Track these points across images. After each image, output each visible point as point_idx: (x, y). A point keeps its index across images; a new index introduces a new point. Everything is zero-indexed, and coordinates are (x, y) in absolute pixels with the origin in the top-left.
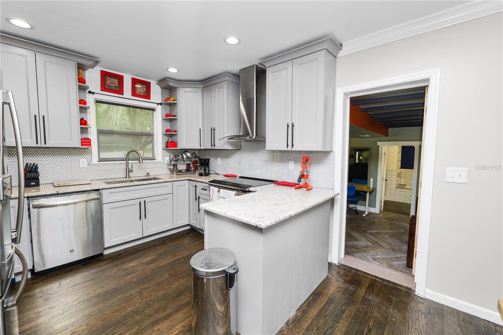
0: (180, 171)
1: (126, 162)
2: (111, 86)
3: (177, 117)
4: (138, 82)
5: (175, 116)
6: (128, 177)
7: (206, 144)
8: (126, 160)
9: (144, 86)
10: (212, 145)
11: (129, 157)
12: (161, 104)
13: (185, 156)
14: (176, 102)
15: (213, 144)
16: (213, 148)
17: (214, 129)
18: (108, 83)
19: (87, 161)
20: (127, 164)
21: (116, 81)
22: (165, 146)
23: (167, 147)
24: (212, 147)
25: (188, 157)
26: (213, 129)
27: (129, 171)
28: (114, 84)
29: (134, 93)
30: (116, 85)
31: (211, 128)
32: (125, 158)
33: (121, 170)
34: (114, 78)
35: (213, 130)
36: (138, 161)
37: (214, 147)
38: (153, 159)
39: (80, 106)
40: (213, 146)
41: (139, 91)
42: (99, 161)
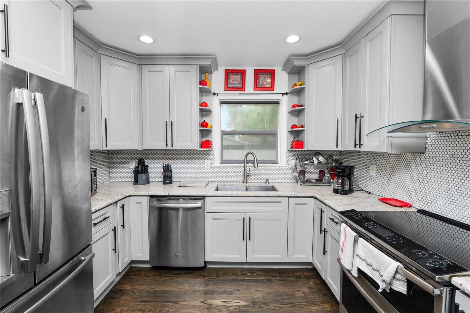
0: (307, 180)
1: (243, 165)
2: (234, 84)
3: (304, 106)
4: (261, 72)
5: (302, 106)
6: (245, 182)
7: (347, 143)
8: (244, 163)
9: (267, 76)
10: (356, 145)
11: (247, 159)
12: (287, 94)
13: (316, 161)
14: (304, 86)
15: (358, 142)
16: (357, 149)
17: (361, 117)
18: (231, 81)
19: (211, 163)
20: (245, 167)
21: (238, 77)
22: (290, 146)
23: (292, 148)
24: (355, 147)
25: (319, 162)
26: (358, 116)
27: (247, 175)
28: (237, 81)
29: (256, 87)
30: (239, 82)
31: (356, 115)
32: (243, 160)
33: (240, 173)
34: (237, 75)
35: (359, 118)
36: (253, 165)
37: (360, 147)
38: (275, 162)
39: (200, 109)
40: (358, 146)
41: (261, 83)
42: (221, 163)
